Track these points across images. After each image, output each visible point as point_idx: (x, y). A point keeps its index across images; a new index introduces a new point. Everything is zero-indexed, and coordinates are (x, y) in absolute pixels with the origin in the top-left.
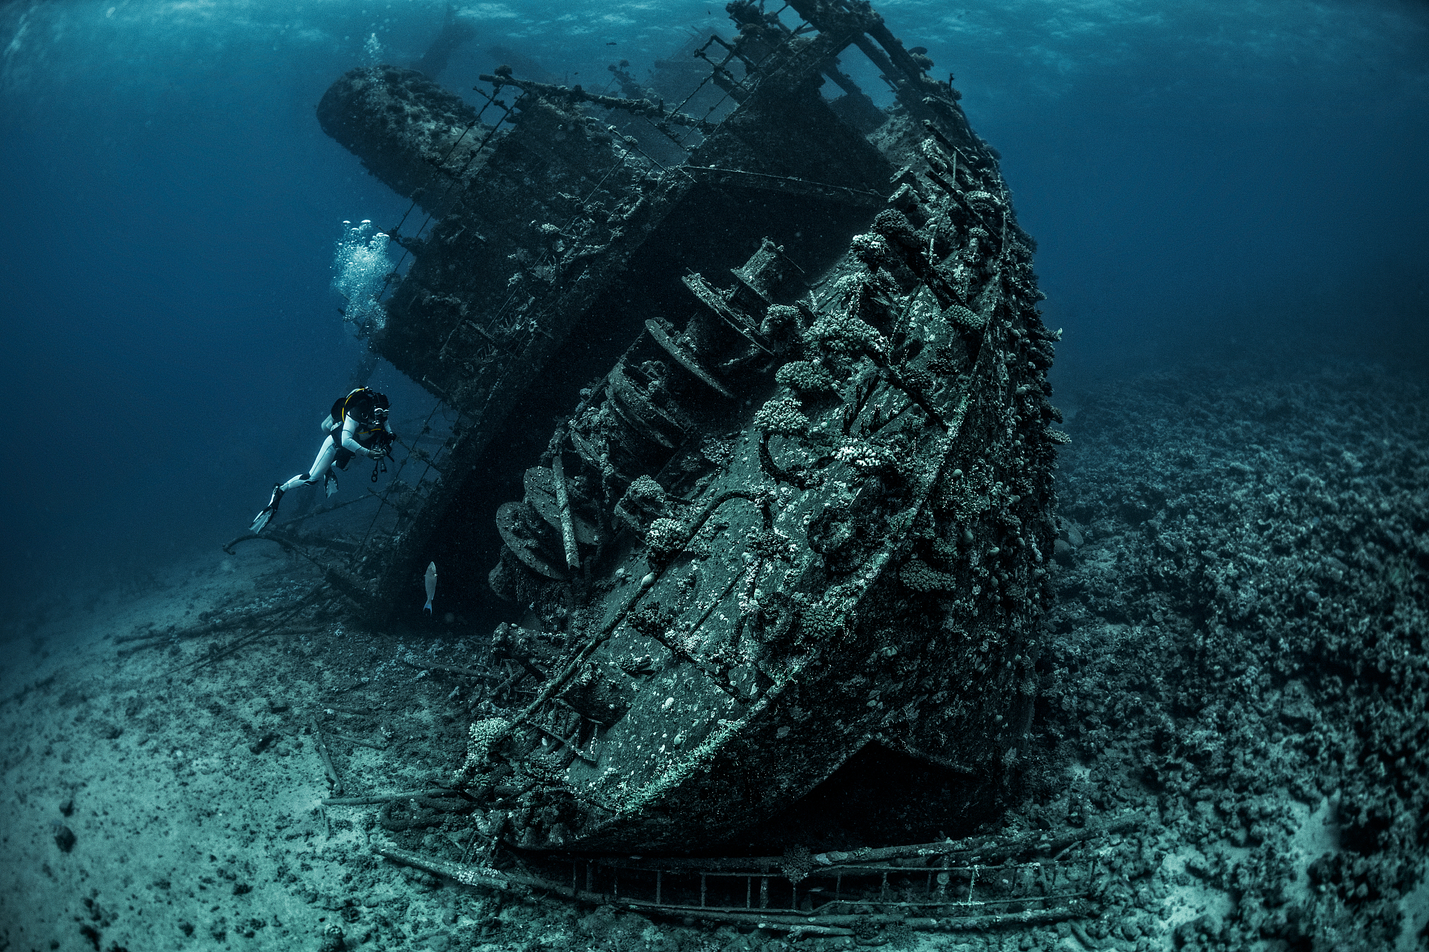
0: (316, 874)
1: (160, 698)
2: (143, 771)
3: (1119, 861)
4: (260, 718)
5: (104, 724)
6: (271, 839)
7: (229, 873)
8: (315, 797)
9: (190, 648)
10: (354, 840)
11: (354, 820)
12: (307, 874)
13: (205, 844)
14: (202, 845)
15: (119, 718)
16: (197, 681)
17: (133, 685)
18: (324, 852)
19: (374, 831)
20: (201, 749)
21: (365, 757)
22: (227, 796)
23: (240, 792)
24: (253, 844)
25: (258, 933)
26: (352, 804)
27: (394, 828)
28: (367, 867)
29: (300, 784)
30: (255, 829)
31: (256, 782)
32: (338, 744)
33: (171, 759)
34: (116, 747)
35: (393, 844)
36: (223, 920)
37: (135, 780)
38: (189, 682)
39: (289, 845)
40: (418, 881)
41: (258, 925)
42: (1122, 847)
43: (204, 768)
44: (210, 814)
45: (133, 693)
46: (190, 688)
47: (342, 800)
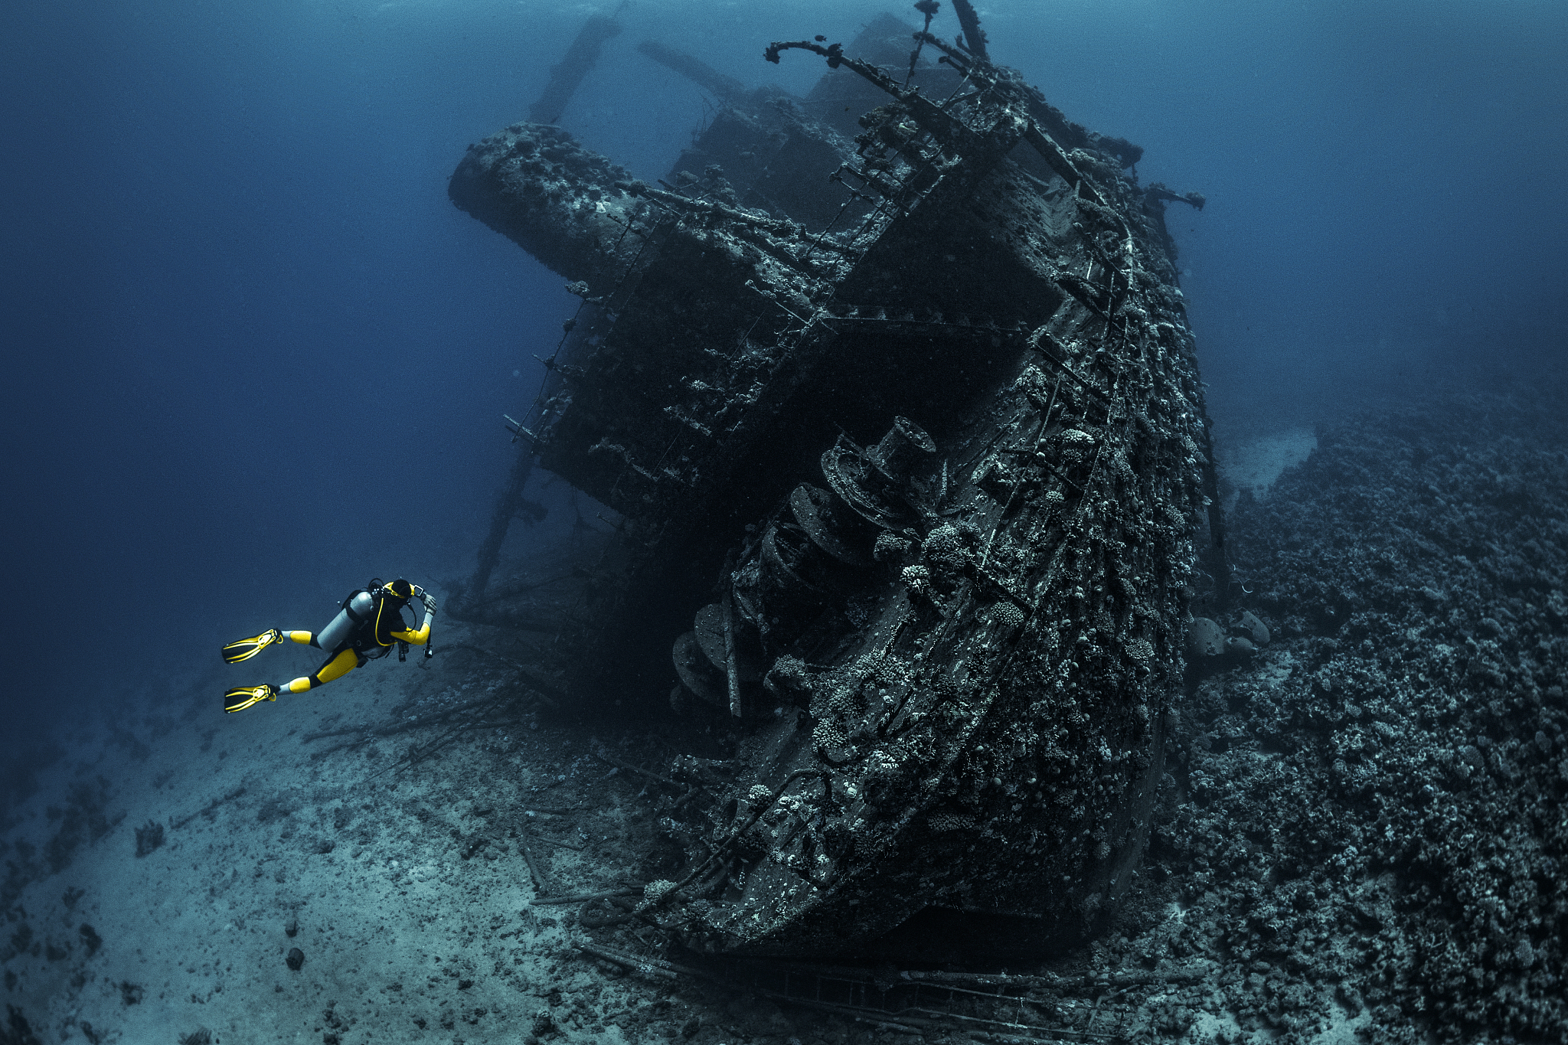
0: (527, 967)
1: (367, 807)
2: (362, 883)
4: (466, 822)
5: (314, 839)
6: (488, 937)
7: (453, 971)
8: (521, 899)
9: (387, 748)
10: (558, 937)
11: (557, 917)
12: (519, 967)
13: (430, 947)
14: (427, 948)
15: (328, 832)
16: (400, 786)
17: (336, 793)
18: (533, 948)
19: (574, 927)
20: (415, 857)
21: (565, 858)
22: (445, 901)
23: (457, 896)
24: (472, 944)
26: (555, 903)
27: (589, 927)
28: (568, 960)
29: (509, 886)
30: (472, 930)
31: (470, 887)
32: (540, 845)
33: (387, 870)
34: (331, 861)
35: (589, 939)
36: (451, 1012)
37: (355, 893)
38: (393, 788)
39: (503, 943)
41: (480, 1013)
43: (421, 875)
44: (431, 920)
45: (337, 803)
46: (395, 793)
47: (547, 899)
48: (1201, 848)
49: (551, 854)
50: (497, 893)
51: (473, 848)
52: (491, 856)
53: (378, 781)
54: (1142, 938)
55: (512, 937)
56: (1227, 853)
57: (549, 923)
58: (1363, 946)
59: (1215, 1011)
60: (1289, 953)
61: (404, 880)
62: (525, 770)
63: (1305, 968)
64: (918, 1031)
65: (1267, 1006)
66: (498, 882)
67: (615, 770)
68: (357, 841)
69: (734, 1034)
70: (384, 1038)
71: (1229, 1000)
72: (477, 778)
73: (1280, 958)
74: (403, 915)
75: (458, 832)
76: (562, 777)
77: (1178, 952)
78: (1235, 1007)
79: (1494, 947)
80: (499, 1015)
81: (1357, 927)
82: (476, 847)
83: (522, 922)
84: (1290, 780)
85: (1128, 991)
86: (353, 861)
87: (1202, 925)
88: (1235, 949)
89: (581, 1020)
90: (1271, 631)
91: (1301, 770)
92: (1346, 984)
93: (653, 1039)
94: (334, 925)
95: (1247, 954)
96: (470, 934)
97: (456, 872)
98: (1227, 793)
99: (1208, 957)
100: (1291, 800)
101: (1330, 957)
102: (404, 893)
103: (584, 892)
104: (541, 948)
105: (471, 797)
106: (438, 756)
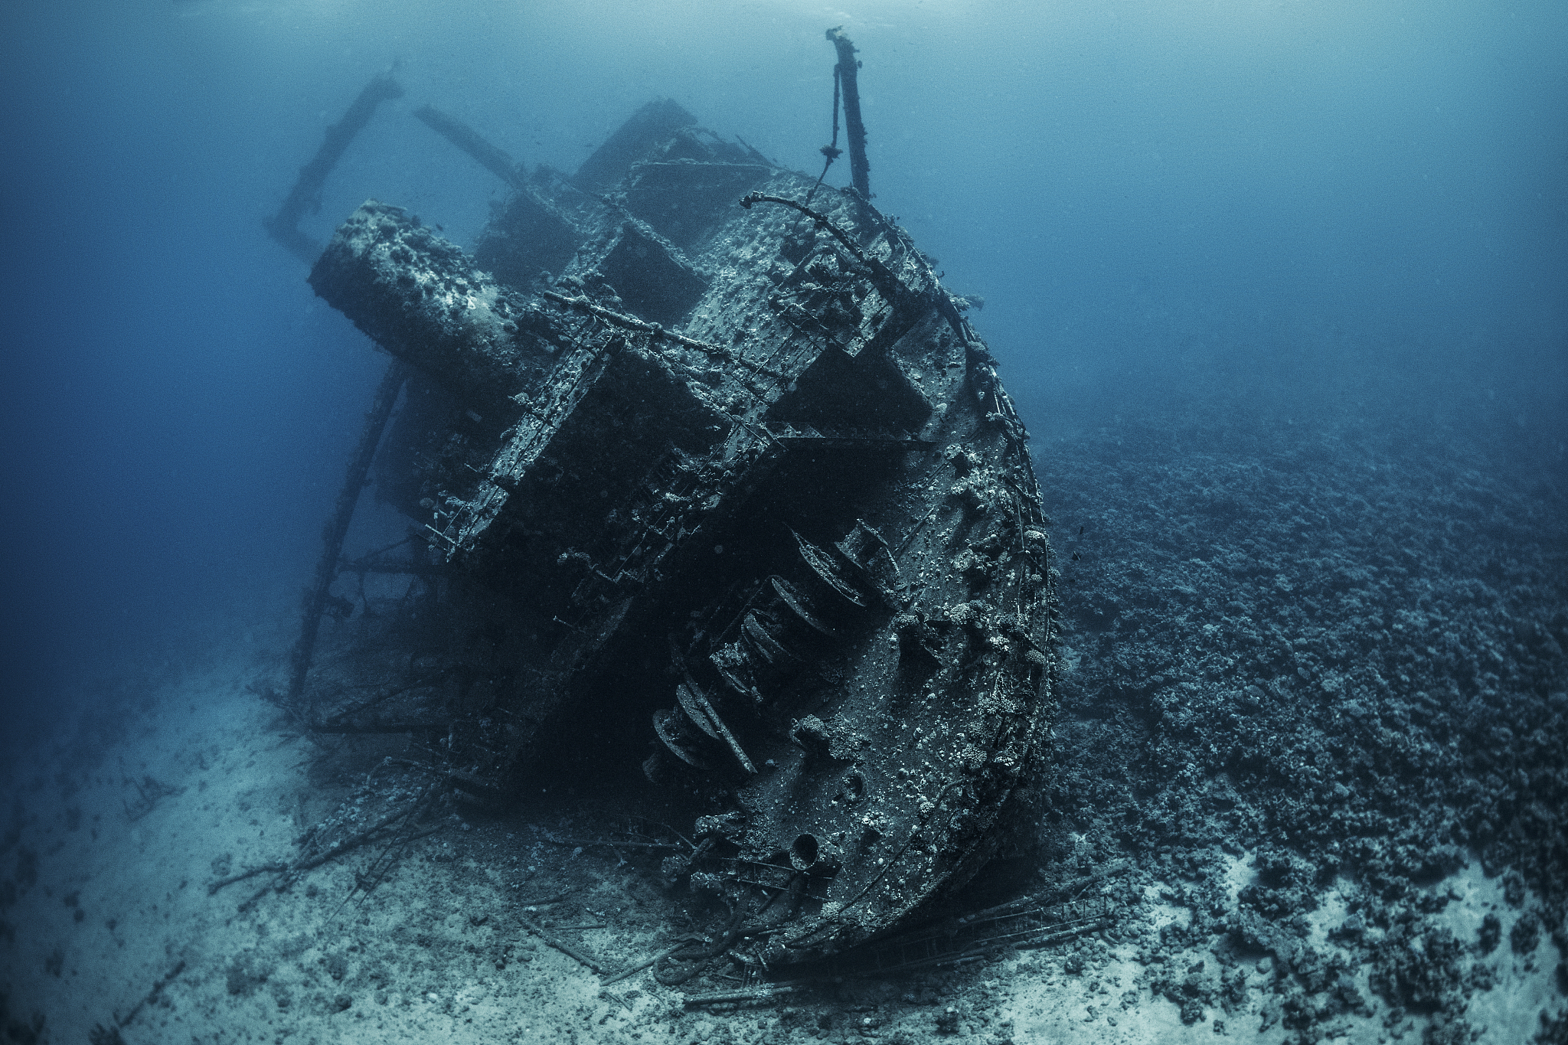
1: (353, 949)
3: (1117, 894)
6: (589, 1028)
8: (591, 986)
19: (658, 990)
20: (448, 983)
21: (597, 938)
23: (524, 1004)
26: (625, 977)
27: (677, 983)
29: (565, 979)
30: (567, 1028)
32: (565, 934)
33: (430, 1004)
34: (359, 1015)
35: (682, 994)
40: (725, 1010)
42: (1117, 885)
47: (612, 978)
49: (581, 939)
50: (559, 988)
57: (632, 995)
58: (1225, 818)
62: (488, 870)
67: (578, 850)
68: (374, 986)
72: (448, 890)
73: (1175, 841)
76: (531, 868)
77: (1099, 859)
79: (1320, 791)
86: (384, 1008)
92: (1227, 841)
97: (504, 983)
99: (1119, 856)
102: (469, 1021)
103: (641, 959)
104: (646, 1018)
105: (457, 910)
106: (388, 880)
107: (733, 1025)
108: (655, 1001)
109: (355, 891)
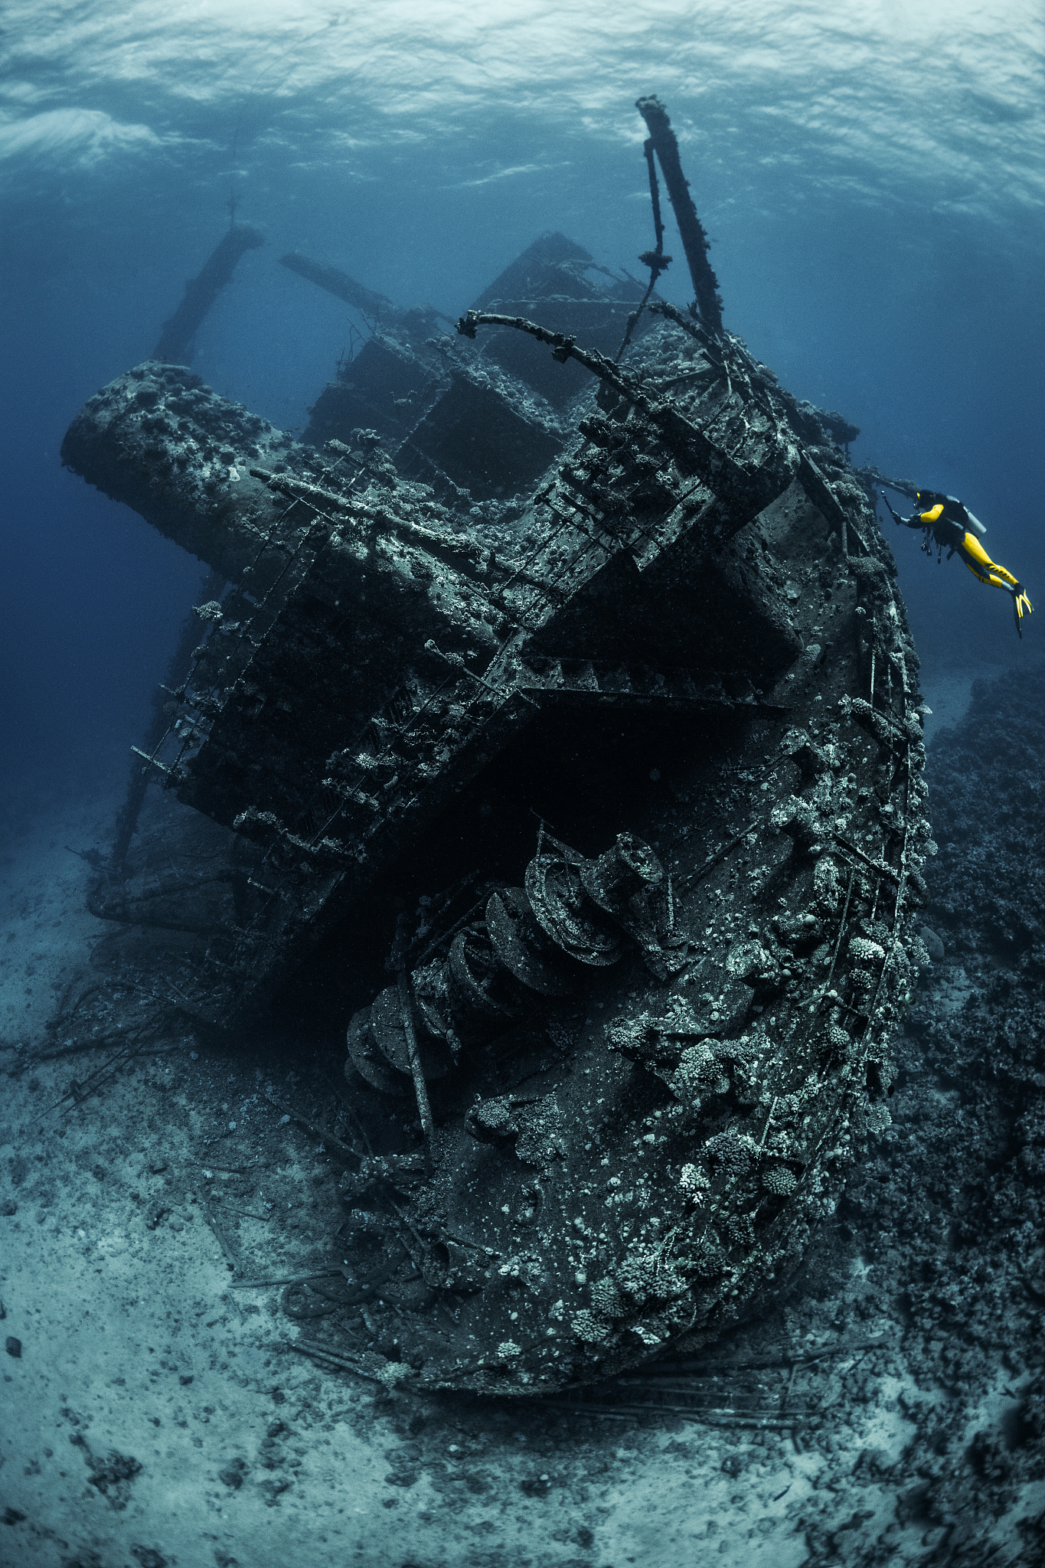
2: (54, 1257)
6: (195, 1326)
7: (170, 1364)
9: (47, 1075)
10: (264, 1326)
11: (259, 1304)
12: (233, 1361)
15: (7, 1189)
16: (68, 1132)
18: (242, 1338)
19: (278, 1315)
20: (100, 1225)
21: (253, 1231)
22: (143, 1281)
23: (152, 1275)
24: (182, 1332)
25: (212, 1417)
26: (254, 1286)
27: (294, 1316)
28: (280, 1353)
29: (202, 1264)
30: (177, 1317)
31: (163, 1264)
32: (225, 1215)
33: (75, 1240)
34: (17, 1226)
35: (296, 1332)
36: (180, 1409)
37: (50, 1268)
38: (62, 1134)
39: (212, 1333)
40: (326, 1368)
41: (208, 1410)
43: (111, 1249)
46: (65, 1142)
47: (244, 1282)
48: (887, 1210)
49: (237, 1226)
50: (192, 1272)
51: (159, 1215)
52: (177, 1227)
53: (45, 1124)
54: (830, 1300)
55: (218, 1325)
56: (910, 1216)
57: (253, 1310)
58: (1029, 1317)
59: (898, 1375)
60: (966, 1324)
61: (95, 1255)
62: (192, 1113)
63: (978, 1338)
64: (634, 1419)
65: (944, 1372)
66: (190, 1259)
68: (40, 1202)
69: (460, 1431)
70: (125, 1436)
71: (910, 1365)
72: (145, 1124)
73: (957, 1329)
74: (104, 1297)
75: (138, 1195)
76: (232, 1125)
77: (863, 1315)
78: (915, 1372)
80: (228, 1413)
81: (1026, 1299)
82: (159, 1216)
83: (224, 1308)
84: (971, 1134)
85: (821, 1361)
86: (39, 1227)
87: (885, 1285)
88: (917, 1319)
89: (309, 1419)
90: (946, 944)
91: (980, 1123)
92: (1013, 1354)
93: (383, 1435)
94: (39, 1306)
95: (928, 1323)
96: (176, 1321)
97: (146, 1246)
98: (910, 1148)
99: (890, 1317)
100: (970, 1155)
101: (1001, 1329)
103: (280, 1273)
104: (251, 1340)
105: (143, 1150)
106: (100, 1094)
107: (328, 1384)
108: (270, 1326)
109: (68, 1097)
